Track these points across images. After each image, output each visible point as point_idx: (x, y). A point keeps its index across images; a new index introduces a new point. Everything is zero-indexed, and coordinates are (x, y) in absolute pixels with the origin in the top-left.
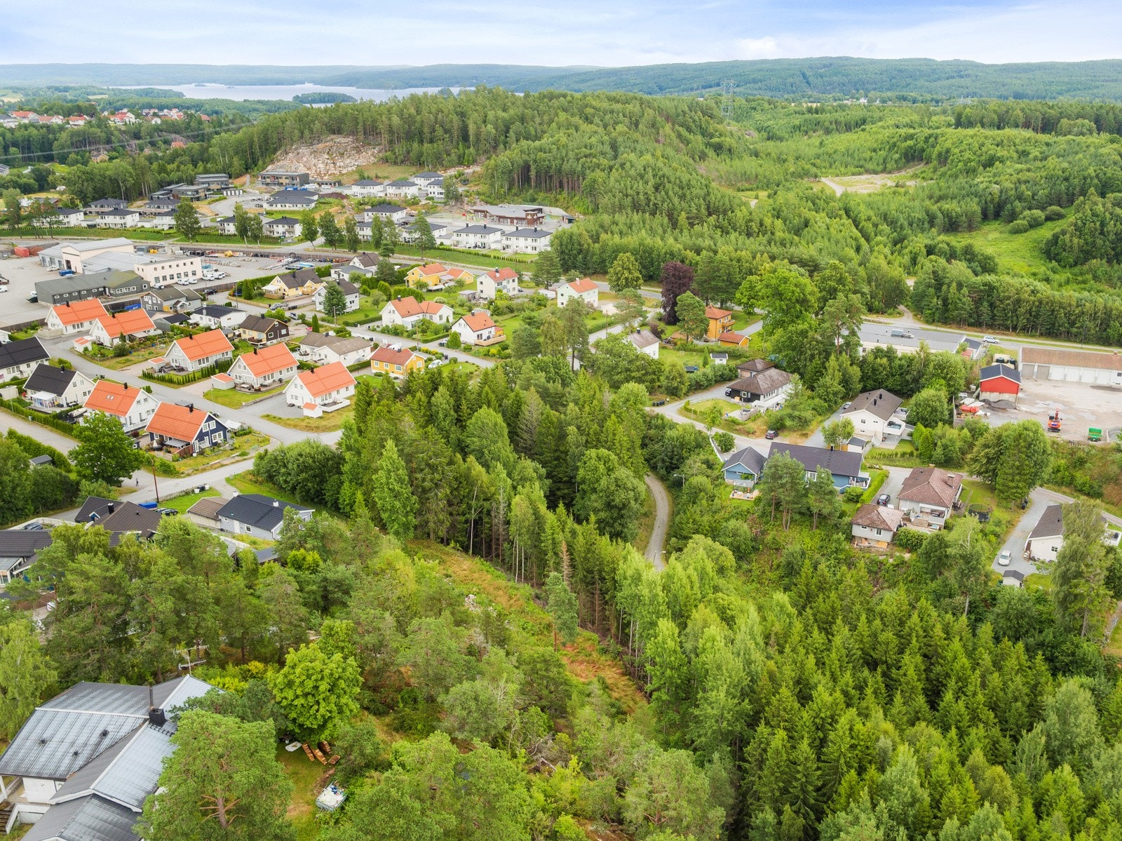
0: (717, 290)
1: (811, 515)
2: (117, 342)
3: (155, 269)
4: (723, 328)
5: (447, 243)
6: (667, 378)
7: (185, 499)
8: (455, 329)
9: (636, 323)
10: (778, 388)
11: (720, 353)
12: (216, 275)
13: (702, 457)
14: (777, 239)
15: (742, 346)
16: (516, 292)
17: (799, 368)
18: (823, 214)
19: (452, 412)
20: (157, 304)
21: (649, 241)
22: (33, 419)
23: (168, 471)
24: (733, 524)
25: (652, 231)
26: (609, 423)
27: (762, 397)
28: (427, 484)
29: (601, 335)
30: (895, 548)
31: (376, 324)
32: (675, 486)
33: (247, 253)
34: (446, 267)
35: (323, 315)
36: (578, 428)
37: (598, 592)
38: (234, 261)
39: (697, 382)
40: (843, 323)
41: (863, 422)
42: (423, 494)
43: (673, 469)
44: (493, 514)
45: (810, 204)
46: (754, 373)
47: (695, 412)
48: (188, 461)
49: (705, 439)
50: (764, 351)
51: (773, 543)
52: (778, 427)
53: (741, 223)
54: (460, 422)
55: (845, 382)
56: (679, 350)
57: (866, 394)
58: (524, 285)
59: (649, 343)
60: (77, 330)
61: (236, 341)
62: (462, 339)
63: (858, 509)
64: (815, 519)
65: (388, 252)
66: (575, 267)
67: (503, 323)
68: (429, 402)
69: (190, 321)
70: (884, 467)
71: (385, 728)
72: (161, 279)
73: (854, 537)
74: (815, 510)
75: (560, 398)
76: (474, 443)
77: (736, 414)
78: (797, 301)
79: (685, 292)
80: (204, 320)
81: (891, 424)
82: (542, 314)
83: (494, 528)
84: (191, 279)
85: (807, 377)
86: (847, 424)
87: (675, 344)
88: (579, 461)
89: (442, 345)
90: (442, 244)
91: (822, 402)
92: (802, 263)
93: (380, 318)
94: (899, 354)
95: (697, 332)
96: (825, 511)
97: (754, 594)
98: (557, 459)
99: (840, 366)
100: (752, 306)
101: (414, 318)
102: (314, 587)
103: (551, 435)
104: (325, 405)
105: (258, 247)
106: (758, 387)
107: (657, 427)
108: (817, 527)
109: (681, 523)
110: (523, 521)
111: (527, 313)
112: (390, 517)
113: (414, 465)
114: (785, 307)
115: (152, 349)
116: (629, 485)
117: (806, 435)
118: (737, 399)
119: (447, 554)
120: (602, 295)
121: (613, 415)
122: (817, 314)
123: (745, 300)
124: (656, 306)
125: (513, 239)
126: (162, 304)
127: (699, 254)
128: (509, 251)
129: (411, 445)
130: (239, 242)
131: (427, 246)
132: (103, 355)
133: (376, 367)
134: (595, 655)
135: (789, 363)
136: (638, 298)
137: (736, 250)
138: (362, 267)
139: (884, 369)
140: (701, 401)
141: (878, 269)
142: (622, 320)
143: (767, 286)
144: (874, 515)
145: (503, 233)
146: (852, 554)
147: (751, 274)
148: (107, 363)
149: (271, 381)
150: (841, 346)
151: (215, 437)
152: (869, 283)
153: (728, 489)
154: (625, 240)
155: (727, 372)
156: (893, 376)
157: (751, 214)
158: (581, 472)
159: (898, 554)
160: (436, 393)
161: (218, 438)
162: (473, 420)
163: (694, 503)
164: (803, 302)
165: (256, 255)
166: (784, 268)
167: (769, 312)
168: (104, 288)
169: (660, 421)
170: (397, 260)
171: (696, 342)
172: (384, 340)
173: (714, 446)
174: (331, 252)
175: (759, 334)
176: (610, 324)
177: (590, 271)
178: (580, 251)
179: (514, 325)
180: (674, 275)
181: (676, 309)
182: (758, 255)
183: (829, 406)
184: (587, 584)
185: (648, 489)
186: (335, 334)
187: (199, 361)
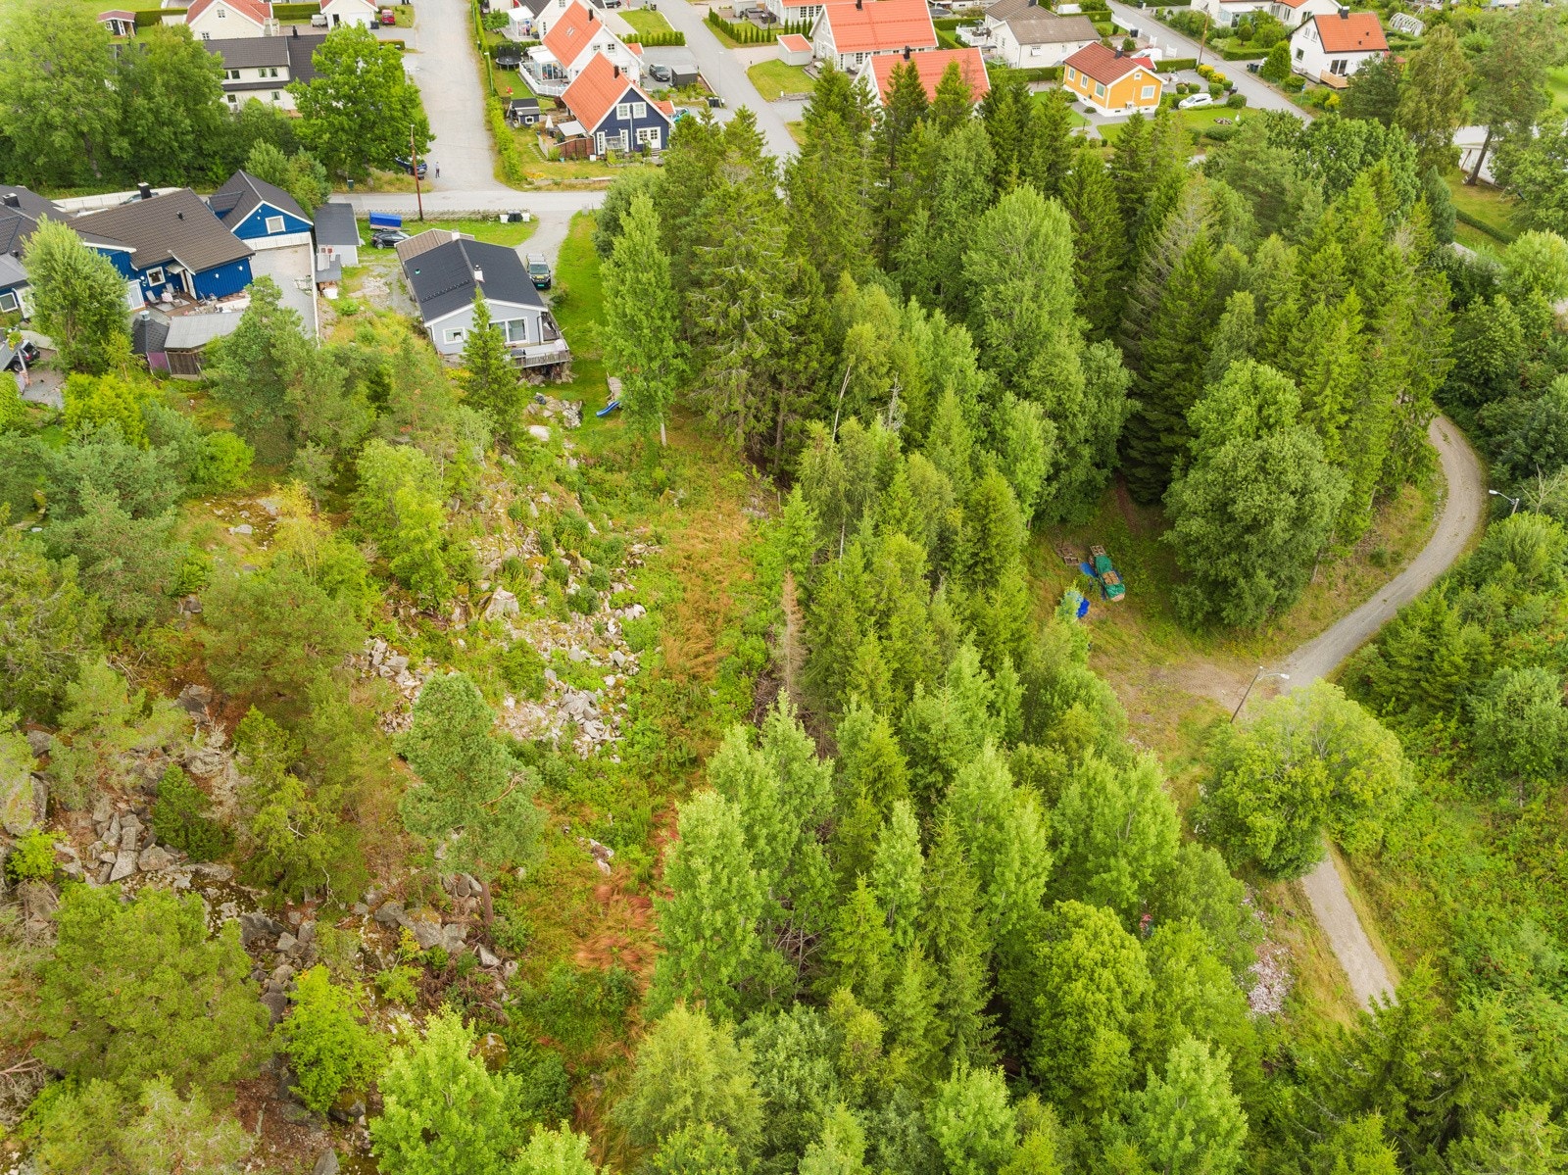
8: (1296, 40)
48: (572, 166)
88: (1215, 379)
89: (1253, 68)
101: (1243, 8)
103: (1190, 298)
151: (643, 135)
161: (650, 137)
186: (1079, 11)
187: (803, 9)
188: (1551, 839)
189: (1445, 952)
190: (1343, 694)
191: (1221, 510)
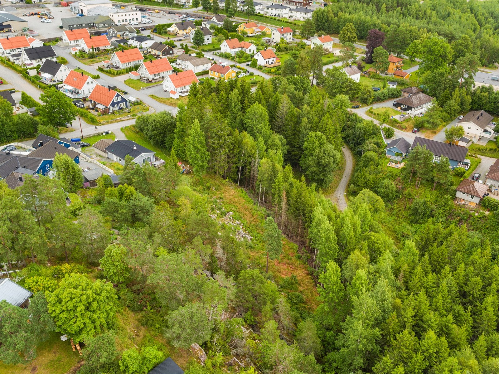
0: (397, 47)
1: (433, 182)
2: (91, 50)
3: (118, 16)
4: (397, 67)
5: (262, 12)
6: (362, 93)
7: (97, 138)
8: (255, 57)
9: (350, 61)
10: (423, 104)
11: (393, 82)
12: (148, 21)
13: (375, 140)
14: (433, 21)
15: (406, 79)
16: (291, 40)
17: (436, 94)
18: (459, 10)
19: (239, 104)
20: (114, 33)
21: (363, 18)
22: (40, 87)
23: (93, 121)
24: (387, 181)
25: (366, 13)
26: (324, 118)
27: (413, 109)
28: (215, 146)
29: (330, 67)
30: (480, 207)
31: (217, 52)
32: (358, 155)
33: (165, 12)
34: (258, 24)
35: (193, 45)
36: (308, 119)
37: (301, 221)
38: (158, 15)
39: (378, 97)
40: (466, 71)
41: (469, 128)
42: (213, 151)
43: (358, 145)
44: (252, 164)
45: (452, 5)
46: (411, 95)
47: (375, 114)
48: (106, 117)
49: (378, 129)
50: (418, 83)
51: (408, 195)
52: (419, 126)
53: (413, 12)
54: (243, 109)
55: (462, 104)
56: (371, 78)
57: (473, 112)
58: (296, 37)
59: (355, 73)
60: (76, 43)
61: (148, 55)
62: (258, 63)
63: (461, 181)
64: (435, 185)
65: (231, 15)
66: (323, 30)
67: (281, 56)
68: (228, 97)
69: (128, 43)
70: (478, 156)
71: (136, 322)
72: (121, 21)
73: (456, 197)
74: (436, 180)
75: (301, 100)
76: (249, 122)
77: (397, 117)
78: (441, 56)
79: (378, 46)
80: (134, 43)
81: (485, 131)
82: (302, 53)
83: (252, 172)
84: (136, 22)
85: (440, 99)
86: (461, 129)
87: (370, 74)
88: (306, 137)
89: (248, 65)
90: (259, 13)
91: (447, 114)
92: (445, 35)
93: (220, 49)
94: (495, 91)
95: (382, 69)
96: (442, 181)
97: (393, 223)
98: (294, 134)
99: (460, 95)
100: (414, 57)
101: (236, 50)
102: (125, 211)
103: (293, 121)
104: (181, 92)
105: (171, 9)
106: (412, 103)
107: (352, 120)
108: (435, 189)
109: (358, 177)
110: (265, 173)
111: (294, 51)
112: (193, 162)
113: (209, 135)
114: (433, 59)
115: (107, 56)
116: (331, 154)
117: (435, 133)
118: (399, 109)
119: (223, 184)
120: (335, 45)
121: (328, 113)
122: (449, 64)
123: (411, 53)
124: (363, 53)
125: (295, 12)
126: (116, 33)
127: (389, 26)
128: (292, 19)
129: (208, 123)
130: (163, 6)
131: (251, 14)
132: (83, 57)
133: (211, 74)
134: (293, 259)
135: (431, 91)
136: (352, 48)
137: (410, 26)
138: (217, 22)
139: (485, 98)
140: (379, 108)
141: (488, 41)
142: (342, 59)
143: (424, 46)
144: (471, 187)
145: (290, 10)
146: (454, 207)
147: (416, 39)
148: (84, 61)
149: (158, 77)
150: (462, 84)
151: (121, 105)
152: (481, 49)
153: (387, 160)
154: (351, 16)
155: (395, 93)
156: (490, 103)
157: (420, 7)
158: (306, 144)
159: (481, 211)
160: (232, 93)
161: (123, 105)
162: (249, 109)
163: (366, 166)
164: (444, 57)
165: (169, 13)
166: (435, 37)
167: (424, 61)
168: (94, 23)
169: (354, 117)
170: (235, 20)
171: (381, 74)
172: (219, 60)
173: (383, 134)
174: (205, 14)
175: (416, 73)
176: (336, 61)
177: (331, 32)
178: (327, 21)
179: (286, 57)
180: (374, 37)
181: (373, 55)
182: (422, 29)
183: (451, 117)
184: (296, 216)
185: (343, 155)
186: (196, 55)
187: (126, 64)
188: (400, 210)
189: (395, 235)
190: (369, 191)
191: (318, 164)
